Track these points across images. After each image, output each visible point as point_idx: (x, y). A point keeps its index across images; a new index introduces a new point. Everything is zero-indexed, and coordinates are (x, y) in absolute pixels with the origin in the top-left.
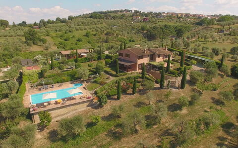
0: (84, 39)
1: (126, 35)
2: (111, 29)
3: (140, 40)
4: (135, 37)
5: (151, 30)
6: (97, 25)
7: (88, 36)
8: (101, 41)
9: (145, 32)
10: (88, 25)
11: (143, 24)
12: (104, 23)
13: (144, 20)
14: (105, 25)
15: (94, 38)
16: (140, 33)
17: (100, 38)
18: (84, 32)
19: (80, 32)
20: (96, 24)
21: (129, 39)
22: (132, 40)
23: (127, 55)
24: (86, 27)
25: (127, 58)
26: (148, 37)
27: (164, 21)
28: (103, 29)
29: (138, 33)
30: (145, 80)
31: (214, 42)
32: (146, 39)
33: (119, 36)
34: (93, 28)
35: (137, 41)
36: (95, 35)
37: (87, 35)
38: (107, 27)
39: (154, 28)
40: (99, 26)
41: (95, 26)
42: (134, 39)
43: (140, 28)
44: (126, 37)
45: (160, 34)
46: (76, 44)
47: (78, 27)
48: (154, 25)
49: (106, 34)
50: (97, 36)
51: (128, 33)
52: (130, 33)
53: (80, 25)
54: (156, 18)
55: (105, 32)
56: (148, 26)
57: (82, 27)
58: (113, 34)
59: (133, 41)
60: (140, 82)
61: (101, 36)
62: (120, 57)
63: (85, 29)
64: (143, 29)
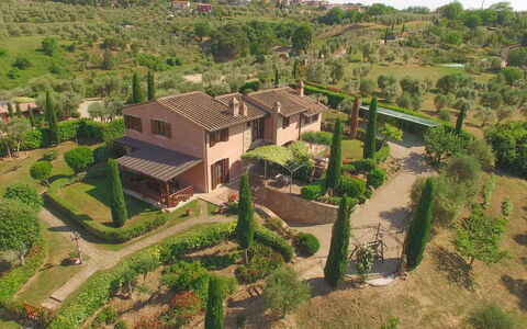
0: (38, 60)
1: (159, 48)
2: (117, 31)
3: (196, 61)
4: (181, 53)
5: (220, 33)
6: (77, 22)
7: (49, 53)
8: (89, 64)
9: (205, 39)
10: (51, 21)
11: (199, 20)
12: (97, 18)
13: (201, 10)
14: (100, 22)
15: (70, 56)
16: (193, 41)
17: (87, 57)
18: (37, 40)
19: (24, 38)
20: (73, 19)
21: (168, 57)
22: (174, 60)
23: (161, 128)
24: (44, 27)
25: (161, 140)
26: (213, 52)
27: (248, 13)
28: (93, 33)
29: (188, 41)
30: (253, 246)
31: (387, 63)
32: (211, 57)
33: (141, 51)
34: (65, 29)
35: (188, 63)
36: (71, 49)
37: (46, 49)
38: (107, 26)
39: (228, 29)
40: (83, 24)
41: (70, 25)
42: (179, 56)
43: (192, 29)
44: (158, 52)
45: (243, 44)
46: (11, 76)
47: (16, 27)
48: (226, 22)
49: (103, 47)
50: (77, 52)
51: (163, 43)
52: (167, 41)
53: (24, 20)
54: (228, 6)
55: (100, 41)
56: (213, 25)
57: (31, 26)
58: (123, 46)
59: (178, 63)
60: (232, 262)
61: (89, 51)
62: (133, 133)
63: (40, 32)
64: (200, 31)
